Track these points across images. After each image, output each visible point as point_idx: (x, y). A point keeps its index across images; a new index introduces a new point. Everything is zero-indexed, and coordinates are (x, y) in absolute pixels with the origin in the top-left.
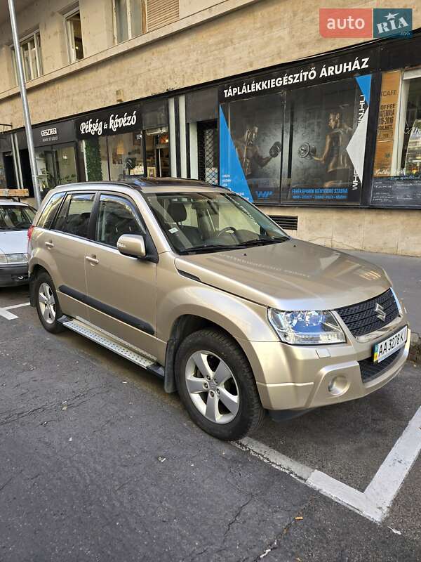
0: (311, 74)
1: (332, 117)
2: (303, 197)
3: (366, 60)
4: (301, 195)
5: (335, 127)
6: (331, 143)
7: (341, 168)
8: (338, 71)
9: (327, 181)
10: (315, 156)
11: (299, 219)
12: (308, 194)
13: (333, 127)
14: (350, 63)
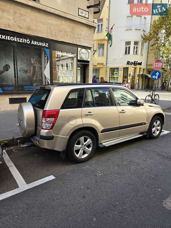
0: (28, 41)
1: (32, 59)
2: (29, 89)
3: (47, 44)
4: (28, 88)
5: (34, 63)
6: (33, 69)
7: (38, 79)
8: (38, 44)
9: (34, 83)
10: (28, 73)
11: (27, 98)
12: (31, 88)
13: (33, 63)
14: (42, 43)
